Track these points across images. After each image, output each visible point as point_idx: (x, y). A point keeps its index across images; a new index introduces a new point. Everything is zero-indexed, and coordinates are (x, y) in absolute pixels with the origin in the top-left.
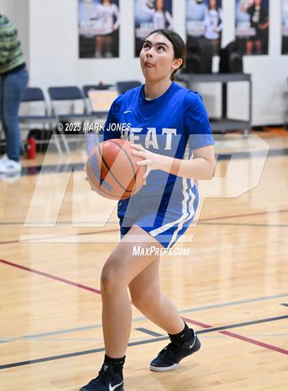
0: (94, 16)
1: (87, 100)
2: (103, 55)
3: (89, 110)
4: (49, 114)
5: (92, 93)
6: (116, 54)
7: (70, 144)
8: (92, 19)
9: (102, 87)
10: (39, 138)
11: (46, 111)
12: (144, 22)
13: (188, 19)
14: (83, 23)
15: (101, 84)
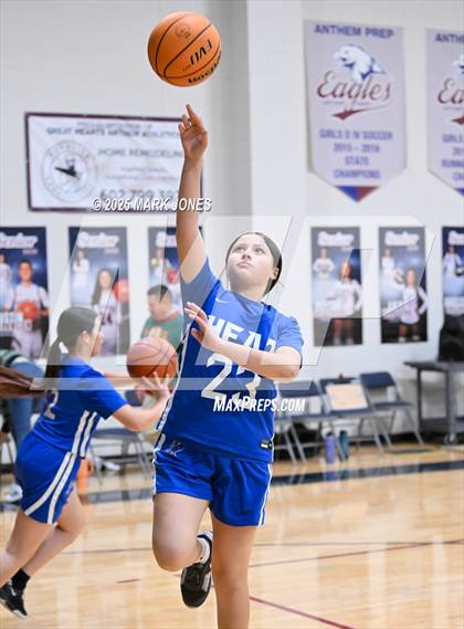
0: (331, 295)
1: (325, 397)
2: (344, 342)
3: (328, 409)
5: (330, 389)
6: (358, 340)
7: (305, 450)
8: (329, 299)
9: (342, 381)
12: (392, 300)
13: (445, 295)
14: (318, 304)
15: (341, 377)
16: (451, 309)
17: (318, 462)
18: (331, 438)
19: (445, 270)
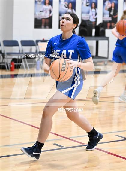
0: (41, 10)
1: (37, 46)
2: (45, 27)
3: (38, 51)
4: (21, 52)
5: (39, 44)
6: (50, 27)
7: (29, 65)
8: (41, 11)
10: (16, 62)
11: (19, 51)
12: (63, 13)
13: (82, 13)
14: (37, 13)
15: (43, 40)
16: (84, 17)
17: (34, 70)
18: (39, 61)
19: (83, 4)
